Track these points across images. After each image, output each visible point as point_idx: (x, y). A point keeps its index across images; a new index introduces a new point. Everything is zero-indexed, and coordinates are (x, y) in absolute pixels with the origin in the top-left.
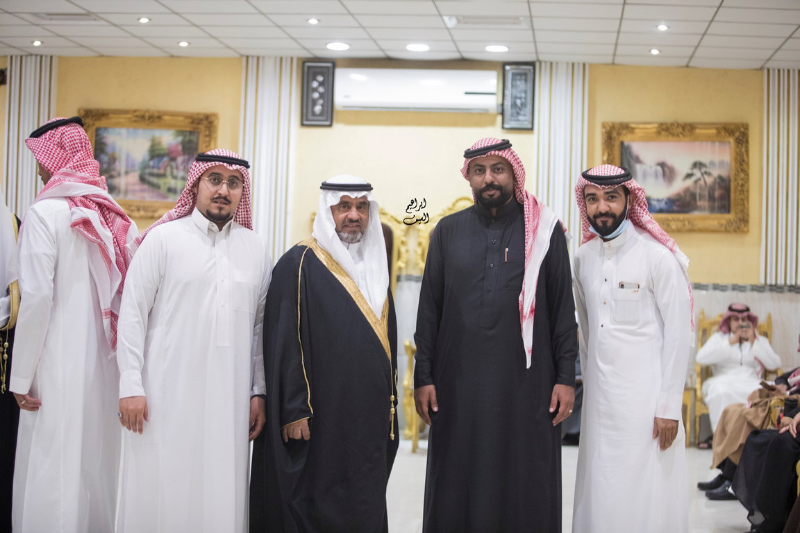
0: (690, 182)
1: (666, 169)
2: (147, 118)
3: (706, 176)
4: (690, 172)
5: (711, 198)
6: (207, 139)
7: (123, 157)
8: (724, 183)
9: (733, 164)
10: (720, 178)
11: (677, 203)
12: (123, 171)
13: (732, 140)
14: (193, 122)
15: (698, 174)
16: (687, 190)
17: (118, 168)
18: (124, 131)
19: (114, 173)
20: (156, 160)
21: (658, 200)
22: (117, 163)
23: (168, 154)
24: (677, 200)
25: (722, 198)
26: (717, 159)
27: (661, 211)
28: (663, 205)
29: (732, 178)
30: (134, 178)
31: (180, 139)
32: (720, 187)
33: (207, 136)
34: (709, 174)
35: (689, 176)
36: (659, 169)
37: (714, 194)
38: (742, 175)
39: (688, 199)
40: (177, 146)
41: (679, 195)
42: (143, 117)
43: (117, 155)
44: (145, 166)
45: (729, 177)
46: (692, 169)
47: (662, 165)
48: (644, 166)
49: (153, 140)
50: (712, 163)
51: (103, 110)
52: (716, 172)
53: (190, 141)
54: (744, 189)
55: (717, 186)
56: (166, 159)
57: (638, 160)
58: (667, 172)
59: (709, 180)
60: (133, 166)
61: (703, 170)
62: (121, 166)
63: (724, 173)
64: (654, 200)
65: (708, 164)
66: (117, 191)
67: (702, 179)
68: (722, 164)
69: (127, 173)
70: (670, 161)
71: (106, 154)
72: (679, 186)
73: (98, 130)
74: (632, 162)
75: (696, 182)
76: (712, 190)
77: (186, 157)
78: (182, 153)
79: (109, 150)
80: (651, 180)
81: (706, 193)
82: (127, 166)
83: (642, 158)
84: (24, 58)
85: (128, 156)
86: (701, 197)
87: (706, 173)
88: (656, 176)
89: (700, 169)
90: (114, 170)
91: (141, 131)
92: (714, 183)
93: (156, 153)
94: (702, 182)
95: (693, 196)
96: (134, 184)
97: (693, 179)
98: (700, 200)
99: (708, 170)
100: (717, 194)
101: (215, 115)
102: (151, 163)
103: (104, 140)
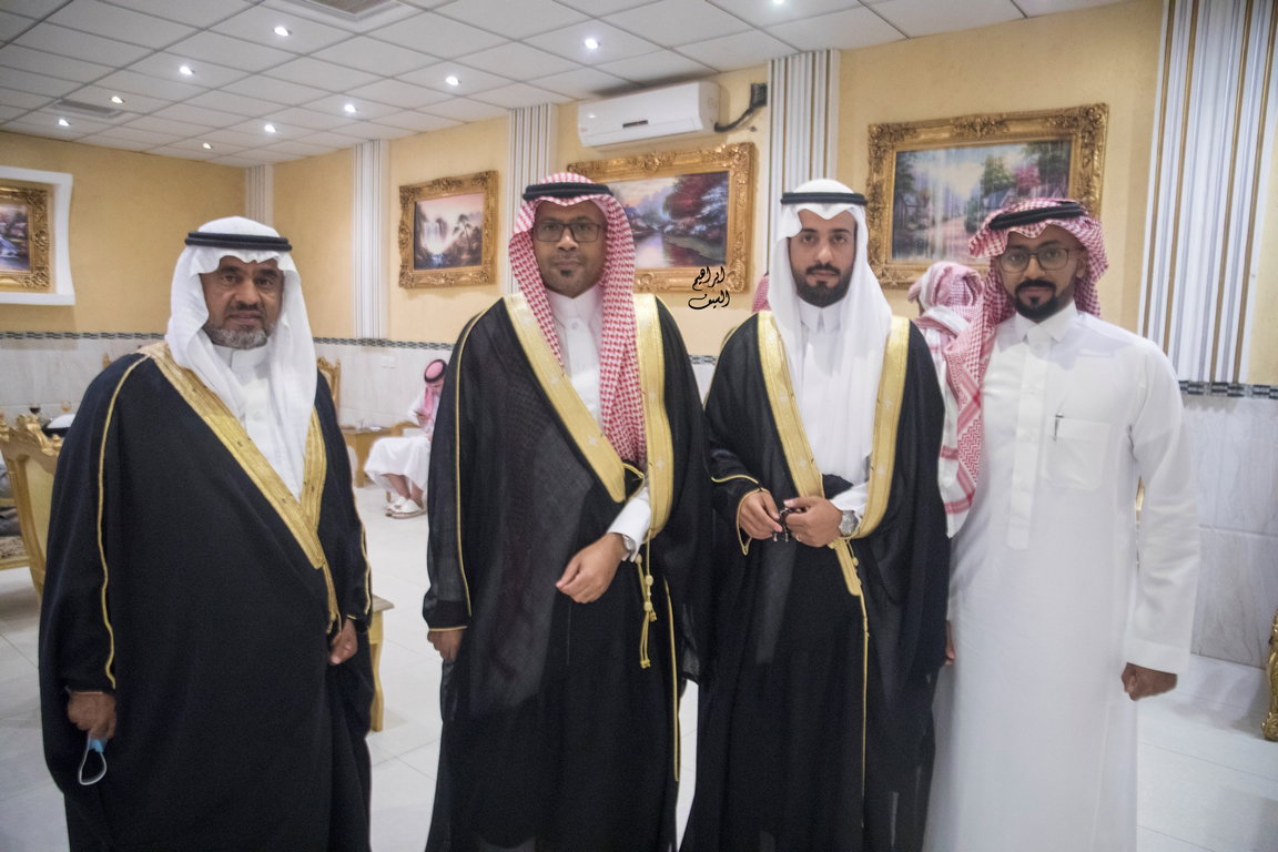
2: (978, 128)
6: (1087, 152)
7: (940, 195)
12: (939, 217)
14: (1060, 125)
17: (931, 214)
18: (941, 154)
19: (925, 221)
20: (994, 196)
22: (930, 205)
23: (1014, 185)
30: (956, 227)
31: (1036, 156)
33: (1085, 146)
40: (1030, 169)
42: (972, 126)
43: (930, 192)
44: (976, 207)
49: (989, 164)
51: (907, 124)
53: (1054, 159)
56: (1010, 193)
60: (957, 208)
62: (936, 209)
66: (929, 250)
69: (945, 219)
71: (912, 191)
73: (899, 155)
77: (1047, 187)
78: (1038, 181)
79: (917, 186)
82: (946, 210)
84: (790, 60)
85: (947, 191)
90: (927, 216)
91: (968, 151)
93: (993, 185)
96: (956, 238)
101: (1103, 107)
102: (986, 201)
103: (911, 171)
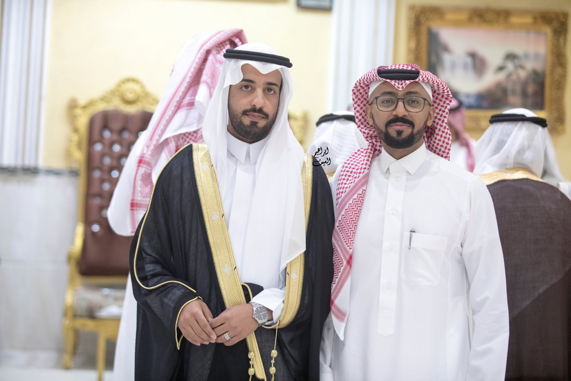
1: (477, 60)
3: (519, 70)
4: (502, 64)
5: (524, 94)
8: (538, 79)
9: (549, 58)
10: (535, 72)
13: (548, 30)
15: (510, 66)
16: (499, 85)
21: (468, 95)
24: (488, 96)
25: (535, 94)
26: (531, 50)
27: (470, 107)
28: (472, 101)
29: (548, 73)
32: (534, 82)
34: (522, 67)
35: (501, 69)
36: (470, 59)
37: (527, 89)
38: (559, 70)
39: (499, 94)
41: (490, 89)
45: (544, 72)
46: (504, 61)
47: (473, 55)
48: (453, 57)
50: (527, 56)
52: (530, 65)
54: (560, 85)
55: (530, 83)
57: (446, 49)
58: (477, 63)
59: (523, 74)
61: (516, 61)
63: (538, 66)
64: (464, 94)
65: (521, 56)
67: (515, 73)
68: (537, 56)
70: (482, 51)
72: (490, 79)
74: (440, 50)
75: (508, 76)
76: (525, 85)
80: (459, 72)
81: (518, 89)
86: (514, 92)
87: (519, 66)
88: (465, 66)
89: (513, 61)
92: (528, 78)
94: (514, 76)
95: (505, 91)
97: (506, 72)
98: (512, 95)
99: (522, 63)
100: (531, 89)
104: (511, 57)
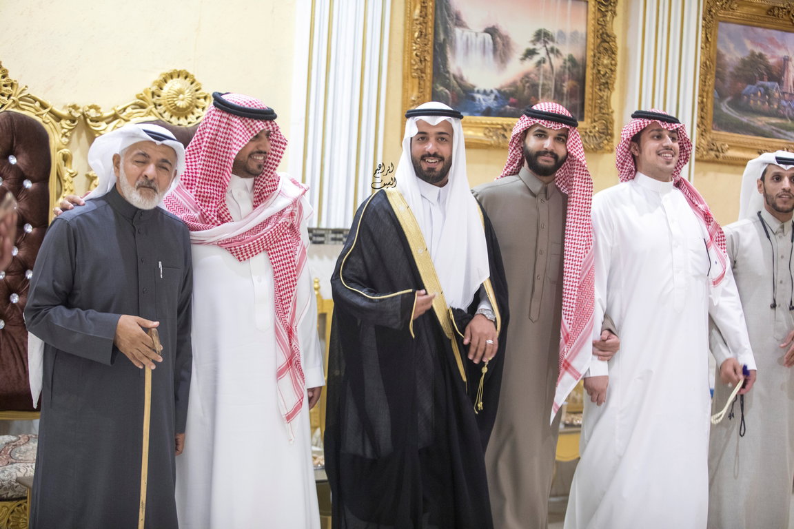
0: (530, 64)
1: (498, 39)
3: (552, 56)
4: (531, 47)
5: (558, 93)
8: (576, 69)
9: (591, 40)
10: (571, 59)
11: (512, 100)
15: (541, 51)
16: (526, 77)
21: (485, 93)
24: (512, 94)
25: (572, 94)
26: (568, 28)
27: (488, 112)
28: (491, 102)
29: (590, 64)
32: (572, 76)
34: (557, 53)
35: (530, 53)
36: (488, 36)
37: (562, 86)
38: (606, 58)
39: (526, 92)
41: (514, 84)
45: (584, 61)
46: (533, 42)
47: (492, 31)
48: (467, 32)
50: (561, 34)
52: (566, 51)
55: (567, 76)
57: (459, 22)
58: (498, 43)
59: (557, 62)
61: (549, 44)
63: (577, 53)
64: (478, 92)
65: (556, 36)
67: (547, 59)
68: (575, 34)
70: (504, 28)
72: (516, 69)
74: (451, 24)
75: (539, 63)
76: (560, 79)
80: (476, 56)
81: (552, 85)
83: (464, 18)
86: (545, 91)
87: (552, 50)
88: (484, 52)
89: (545, 42)
92: (563, 67)
94: (546, 66)
95: (534, 86)
97: (536, 58)
98: (543, 95)
99: (556, 46)
100: (567, 86)
104: (542, 36)
